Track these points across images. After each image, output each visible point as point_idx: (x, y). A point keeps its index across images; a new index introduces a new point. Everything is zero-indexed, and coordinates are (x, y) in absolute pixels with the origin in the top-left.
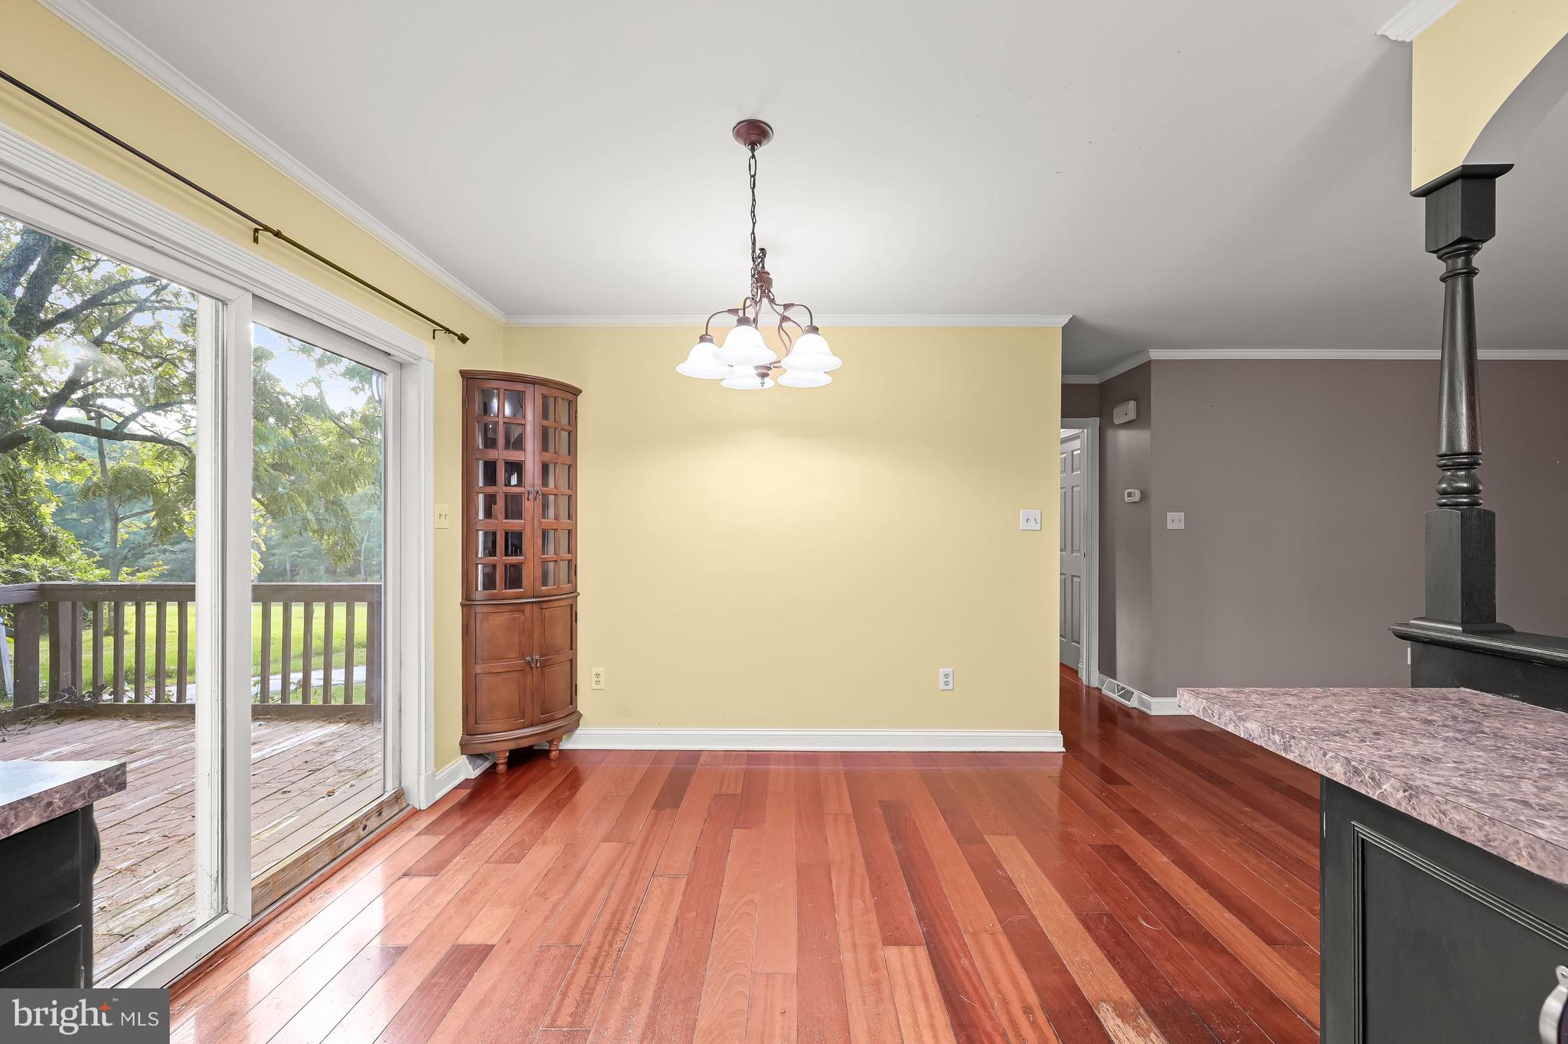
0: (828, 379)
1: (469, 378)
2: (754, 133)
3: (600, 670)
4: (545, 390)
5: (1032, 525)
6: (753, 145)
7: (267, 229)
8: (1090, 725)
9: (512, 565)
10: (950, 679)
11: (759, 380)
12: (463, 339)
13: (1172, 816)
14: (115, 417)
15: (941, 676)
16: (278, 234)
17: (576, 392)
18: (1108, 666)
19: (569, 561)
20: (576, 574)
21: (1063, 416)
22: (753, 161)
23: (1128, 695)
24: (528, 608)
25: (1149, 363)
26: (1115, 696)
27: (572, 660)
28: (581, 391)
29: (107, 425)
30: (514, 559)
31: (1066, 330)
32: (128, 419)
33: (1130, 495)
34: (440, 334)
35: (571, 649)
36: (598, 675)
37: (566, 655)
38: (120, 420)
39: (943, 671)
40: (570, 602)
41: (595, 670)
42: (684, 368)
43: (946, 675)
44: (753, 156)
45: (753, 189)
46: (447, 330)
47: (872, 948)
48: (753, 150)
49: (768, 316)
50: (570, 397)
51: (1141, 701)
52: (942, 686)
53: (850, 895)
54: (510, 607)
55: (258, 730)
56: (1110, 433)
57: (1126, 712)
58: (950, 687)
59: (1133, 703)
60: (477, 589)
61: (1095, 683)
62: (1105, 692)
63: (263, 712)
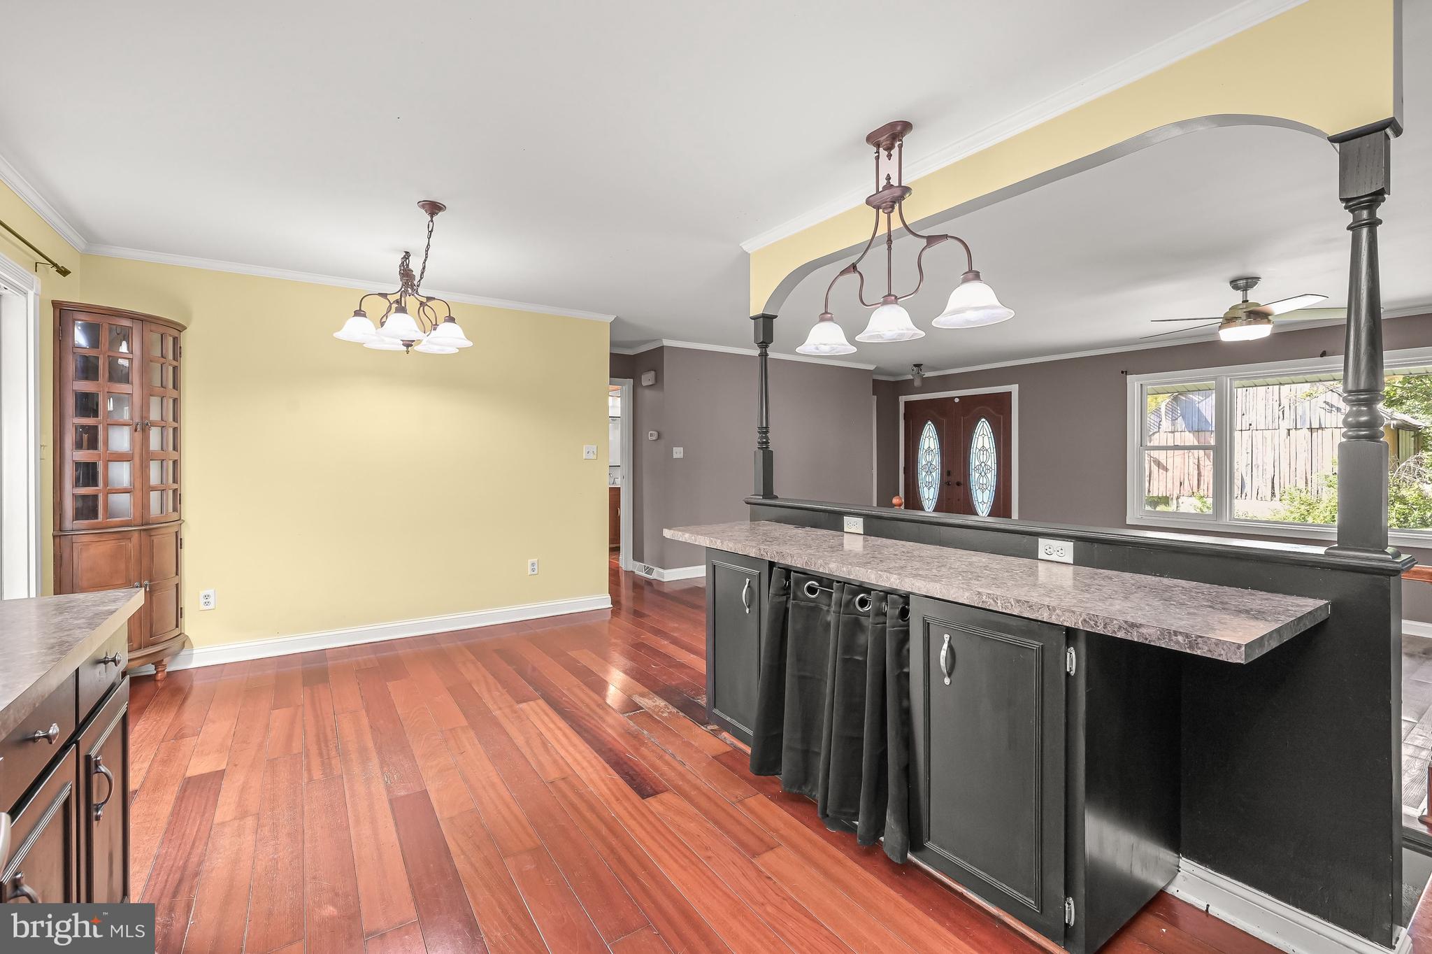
0: (458, 351)
1: (62, 308)
2: (433, 208)
3: (210, 592)
5: (592, 456)
6: (432, 214)
8: (625, 591)
10: (536, 567)
11: (405, 348)
12: (64, 272)
13: (672, 625)
15: (529, 564)
17: (181, 328)
18: (638, 555)
19: (175, 490)
20: (180, 503)
21: (611, 376)
22: (431, 224)
23: (649, 571)
25: (662, 347)
26: (643, 574)
27: (177, 585)
28: (186, 328)
31: (613, 325)
33: (651, 435)
35: (177, 574)
36: (207, 597)
37: (172, 580)
39: (530, 562)
40: (174, 529)
41: (204, 592)
42: (340, 335)
43: (533, 564)
44: (432, 221)
45: (429, 239)
47: (511, 706)
48: (432, 217)
49: (411, 302)
50: (175, 333)
51: (659, 574)
52: (530, 572)
53: (489, 691)
54: (115, 536)
56: (639, 390)
57: (649, 583)
58: (536, 572)
59: (654, 576)
60: (68, 520)
61: (630, 569)
62: (637, 572)
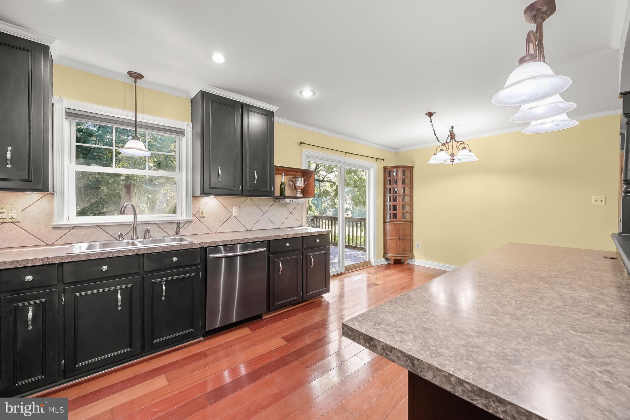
1: (385, 168)
3: (419, 243)
4: (403, 169)
6: (430, 117)
7: (347, 153)
9: (394, 213)
11: (451, 163)
12: (383, 160)
14: (322, 176)
16: (348, 153)
19: (410, 213)
20: (412, 217)
22: (430, 120)
24: (398, 224)
27: (411, 240)
28: (413, 167)
29: (321, 179)
30: (395, 212)
32: (325, 177)
34: (378, 160)
35: (411, 237)
36: (418, 245)
37: (409, 238)
38: (323, 177)
40: (410, 224)
41: (417, 243)
45: (432, 125)
46: (379, 159)
50: (410, 169)
54: (394, 224)
55: (346, 250)
60: (387, 219)
63: (347, 247)
